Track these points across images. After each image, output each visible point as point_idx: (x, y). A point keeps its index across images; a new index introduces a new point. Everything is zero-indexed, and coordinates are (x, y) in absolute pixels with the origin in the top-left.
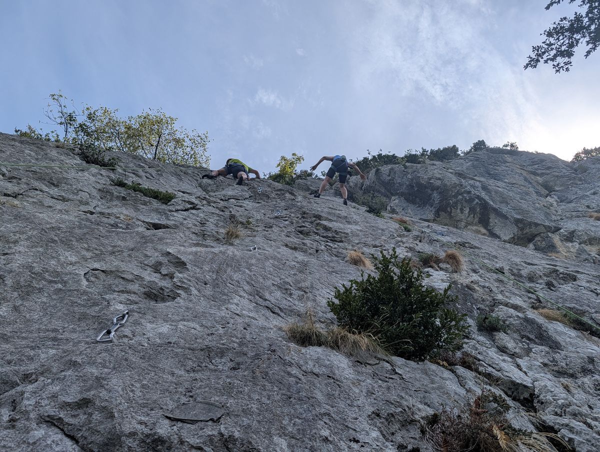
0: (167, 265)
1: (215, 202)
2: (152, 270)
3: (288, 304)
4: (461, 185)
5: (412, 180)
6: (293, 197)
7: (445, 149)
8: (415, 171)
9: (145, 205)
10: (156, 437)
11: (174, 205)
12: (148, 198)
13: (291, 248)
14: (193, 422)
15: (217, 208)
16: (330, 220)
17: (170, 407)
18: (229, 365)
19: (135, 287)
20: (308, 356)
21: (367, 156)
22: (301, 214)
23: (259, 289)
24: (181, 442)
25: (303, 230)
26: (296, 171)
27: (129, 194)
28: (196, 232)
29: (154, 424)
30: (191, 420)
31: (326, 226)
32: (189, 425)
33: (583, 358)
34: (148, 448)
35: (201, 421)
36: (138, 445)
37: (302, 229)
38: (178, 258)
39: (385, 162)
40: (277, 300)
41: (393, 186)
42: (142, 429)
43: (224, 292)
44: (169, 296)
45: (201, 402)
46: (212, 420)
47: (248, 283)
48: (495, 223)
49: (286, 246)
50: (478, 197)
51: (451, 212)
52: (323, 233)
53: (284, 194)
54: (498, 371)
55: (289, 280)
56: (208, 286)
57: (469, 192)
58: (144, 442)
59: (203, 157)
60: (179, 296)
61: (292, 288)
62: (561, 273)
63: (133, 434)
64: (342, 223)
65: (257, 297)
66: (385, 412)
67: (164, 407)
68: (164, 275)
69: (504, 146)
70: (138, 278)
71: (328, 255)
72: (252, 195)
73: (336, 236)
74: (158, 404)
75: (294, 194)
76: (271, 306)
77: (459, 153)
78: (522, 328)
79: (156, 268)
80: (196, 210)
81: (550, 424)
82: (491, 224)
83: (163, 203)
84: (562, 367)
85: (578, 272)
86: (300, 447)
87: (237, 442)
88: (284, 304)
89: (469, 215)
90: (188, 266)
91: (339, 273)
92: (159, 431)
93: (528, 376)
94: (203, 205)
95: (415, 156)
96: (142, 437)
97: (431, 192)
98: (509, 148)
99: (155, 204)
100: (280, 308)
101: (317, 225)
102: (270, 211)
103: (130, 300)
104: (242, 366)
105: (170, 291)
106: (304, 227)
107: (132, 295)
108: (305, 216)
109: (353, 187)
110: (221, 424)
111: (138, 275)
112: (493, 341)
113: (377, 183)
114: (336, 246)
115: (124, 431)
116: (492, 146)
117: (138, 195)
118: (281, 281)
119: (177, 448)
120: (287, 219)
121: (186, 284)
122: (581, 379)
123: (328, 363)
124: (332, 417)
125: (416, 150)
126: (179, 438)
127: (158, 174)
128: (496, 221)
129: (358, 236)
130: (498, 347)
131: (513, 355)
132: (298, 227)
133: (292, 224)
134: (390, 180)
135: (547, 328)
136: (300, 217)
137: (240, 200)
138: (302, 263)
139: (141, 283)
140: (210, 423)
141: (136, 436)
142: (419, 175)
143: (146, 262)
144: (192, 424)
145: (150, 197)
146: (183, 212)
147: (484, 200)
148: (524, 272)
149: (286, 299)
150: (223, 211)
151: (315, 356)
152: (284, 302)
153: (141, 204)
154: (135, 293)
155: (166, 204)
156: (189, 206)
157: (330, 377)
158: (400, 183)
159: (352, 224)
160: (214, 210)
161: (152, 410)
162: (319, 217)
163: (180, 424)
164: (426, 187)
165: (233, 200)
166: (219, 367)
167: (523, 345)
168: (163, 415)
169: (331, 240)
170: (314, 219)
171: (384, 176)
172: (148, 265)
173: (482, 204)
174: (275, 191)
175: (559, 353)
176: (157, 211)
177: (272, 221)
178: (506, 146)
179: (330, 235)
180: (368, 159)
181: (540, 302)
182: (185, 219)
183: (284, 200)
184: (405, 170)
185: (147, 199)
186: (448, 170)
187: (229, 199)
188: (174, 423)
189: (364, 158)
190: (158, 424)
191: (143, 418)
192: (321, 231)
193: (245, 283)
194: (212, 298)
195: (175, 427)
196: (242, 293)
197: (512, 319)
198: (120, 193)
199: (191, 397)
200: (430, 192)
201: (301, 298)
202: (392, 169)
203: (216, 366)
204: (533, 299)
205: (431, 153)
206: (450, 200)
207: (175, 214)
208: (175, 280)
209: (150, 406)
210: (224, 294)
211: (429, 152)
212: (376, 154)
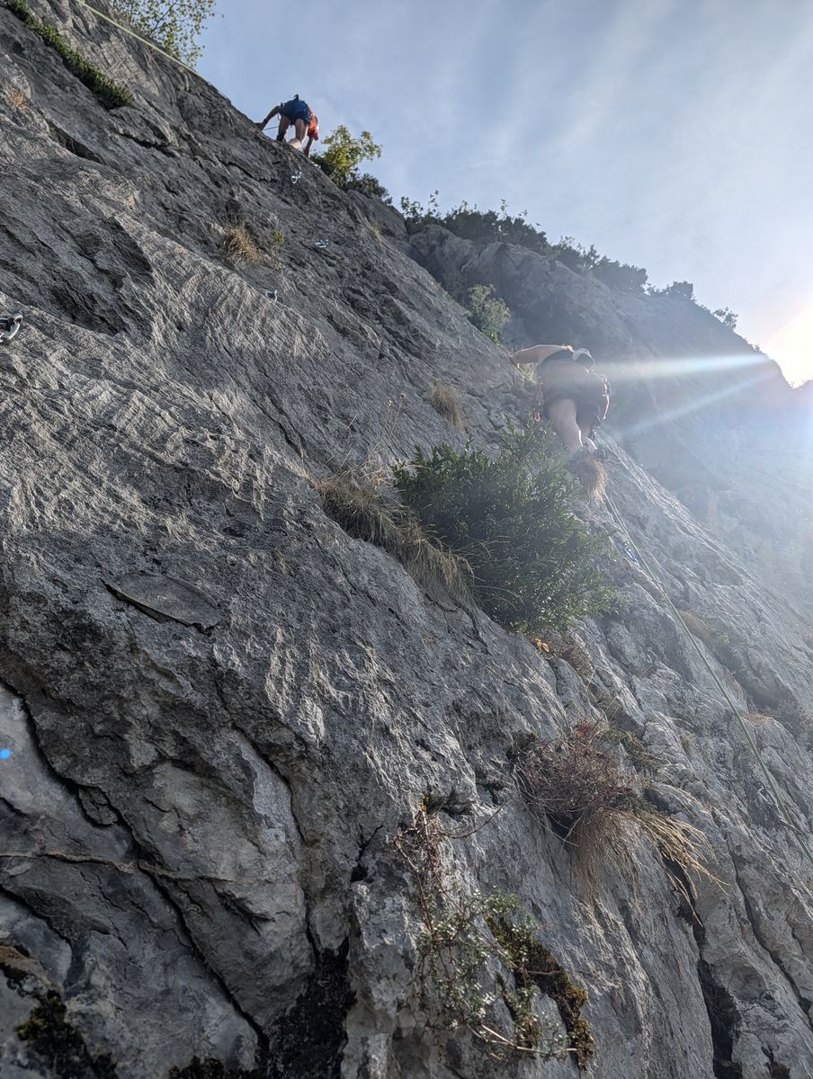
0: (109, 251)
1: (205, 157)
2: (76, 246)
3: (317, 435)
5: (552, 296)
6: (352, 224)
7: (626, 267)
8: (565, 283)
9: (59, 86)
10: (84, 621)
11: (122, 118)
12: (71, 76)
13: (337, 328)
14: (160, 617)
15: (207, 171)
16: (411, 305)
17: (116, 570)
18: (223, 520)
19: (35, 267)
20: (361, 560)
21: (497, 210)
22: (362, 265)
23: (273, 385)
24: (132, 649)
25: (357, 300)
26: (356, 170)
27: (33, 43)
28: (168, 204)
29: (83, 593)
30: (156, 612)
31: (400, 312)
32: (151, 621)
33: (718, 709)
34: (64, 636)
35: (177, 621)
36: (42, 624)
37: (356, 296)
38: (134, 245)
39: (521, 239)
40: (301, 420)
41: (516, 290)
42: (57, 595)
43: (211, 361)
44: (102, 319)
45: (176, 581)
46: (198, 627)
47: (257, 362)
49: (330, 319)
52: (391, 324)
53: (338, 208)
54: (608, 687)
55: (329, 391)
56: (185, 334)
58: (55, 620)
59: (188, 42)
60: (126, 331)
61: (329, 408)
62: (720, 564)
63: (36, 599)
64: (428, 321)
65: (267, 398)
66: (468, 707)
67: (105, 565)
68: (101, 270)
69: (717, 312)
70: (44, 249)
71: (399, 373)
72: (277, 178)
73: (412, 340)
74: (91, 553)
75: (356, 218)
76: (288, 427)
77: (645, 287)
78: (655, 630)
79: (87, 246)
80: (164, 153)
81: (665, 798)
83: (101, 103)
84: (688, 713)
85: (742, 572)
86: (345, 731)
87: (240, 687)
88: (311, 434)
90: (153, 275)
91: (414, 417)
92: (91, 611)
93: (642, 710)
94: (180, 151)
95: (576, 254)
96: (55, 612)
98: (722, 319)
99: (83, 96)
100: (302, 439)
101: (385, 302)
102: (306, 231)
103: (19, 290)
104: (247, 533)
105: (109, 311)
106: (362, 294)
107: (26, 283)
108: (368, 273)
109: (447, 255)
110: (214, 640)
111: (45, 242)
112: (606, 633)
113: (491, 270)
114: (406, 360)
115: (19, 585)
116: (699, 303)
117: (51, 58)
118: (316, 387)
119: (123, 658)
120: (334, 262)
121: (144, 311)
122: (706, 738)
123: (393, 585)
124: (395, 690)
125: (581, 245)
126: (130, 639)
127: (101, 31)
129: (449, 358)
130: (609, 646)
131: (629, 669)
132: (351, 289)
133: (341, 277)
134: (515, 277)
135: (684, 643)
136: (359, 271)
137: (251, 177)
138: (355, 368)
139: (48, 263)
140: (193, 631)
141: (41, 605)
142: (567, 293)
143: (66, 223)
144: (156, 620)
145: (75, 75)
146: (137, 145)
148: (673, 540)
149: (315, 425)
150: (217, 184)
151: (372, 564)
152: (312, 429)
153: (53, 79)
154: (32, 280)
155: (107, 109)
156: (154, 139)
157: (393, 612)
158: (529, 291)
159: (444, 331)
160: (200, 174)
161: (78, 560)
162: (392, 289)
163: (133, 613)
165: (239, 171)
166: (202, 518)
167: (647, 657)
168: (103, 581)
169: (401, 344)
170: (384, 287)
171: (510, 264)
172: (68, 232)
174: (324, 193)
175: (692, 690)
176: (84, 113)
177: (306, 253)
178: (720, 313)
179: (403, 334)
180: (496, 217)
181: (687, 598)
182: (137, 163)
183: (335, 220)
184: (550, 273)
185: (69, 76)
186: (618, 308)
187: (230, 163)
188: (122, 605)
189: (490, 212)
190: (90, 597)
191: (59, 573)
192: (388, 319)
193: (252, 361)
194: (186, 363)
195: (123, 614)
196: (242, 379)
197: (645, 611)
198: (12, 30)
199: (157, 562)
201: (341, 437)
202: (528, 259)
203: (197, 512)
204: (677, 589)
205: (601, 262)
207: (121, 141)
208: (123, 291)
209: (74, 551)
210: (211, 366)
211: (599, 259)
212: (514, 215)
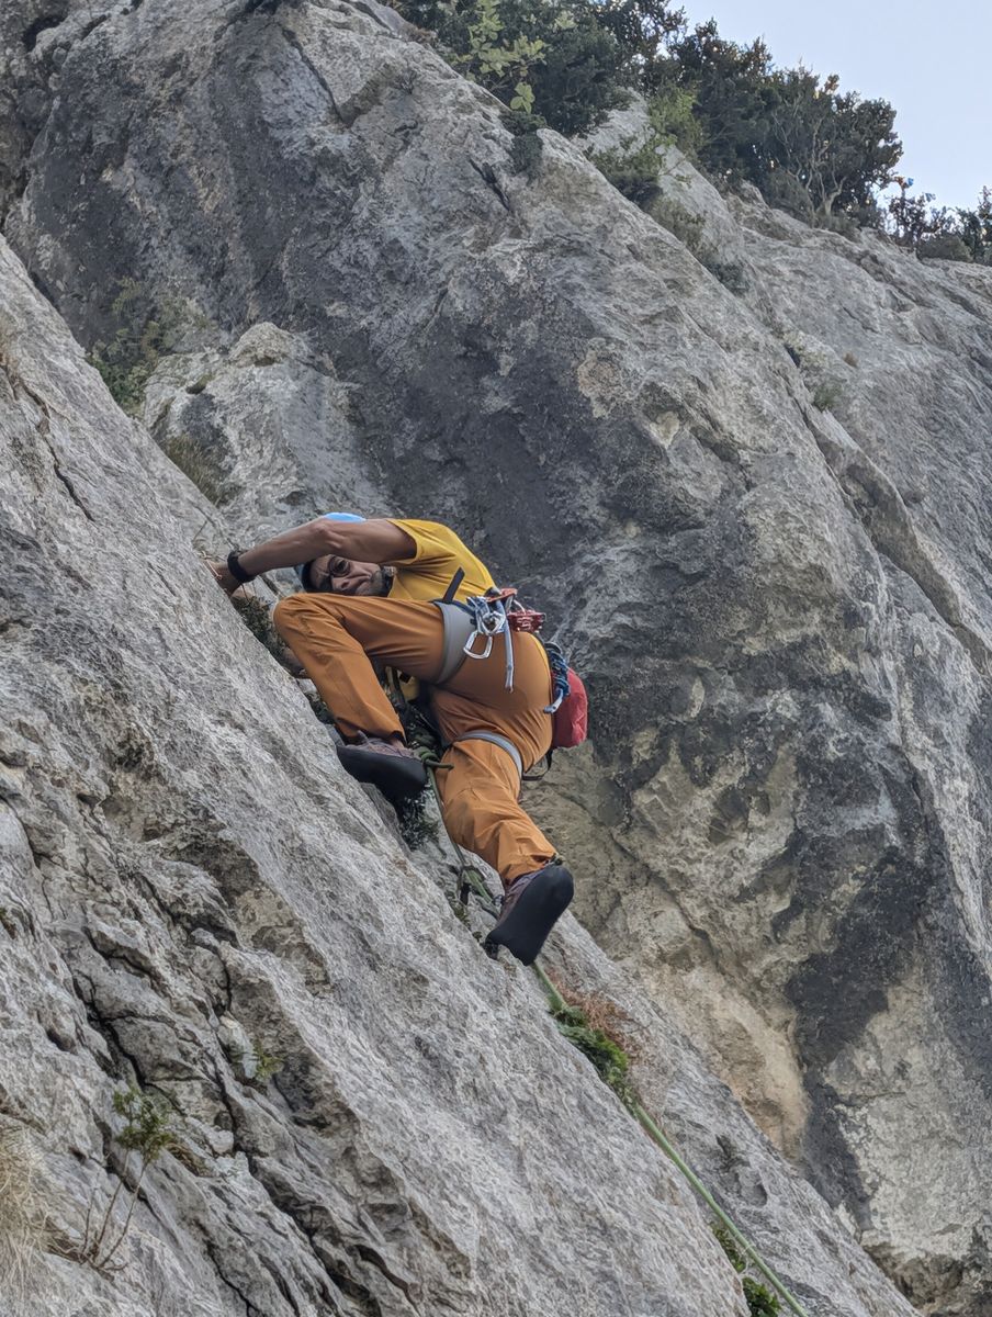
4: (853, 618)
5: (515, 305)
8: (580, 253)
41: (324, 229)
48: (902, 1070)
50: (910, 791)
51: (640, 779)
57: (869, 710)
82: (865, 1062)
89: (762, 885)
97: (595, 512)
113: (198, 92)
128: (915, 1057)
134: (327, 161)
142: (593, 307)
147: (938, 850)
158: (395, 248)
164: (583, 445)
171: (302, 86)
173: (907, 864)
200: (589, 501)
206: (700, 673)
